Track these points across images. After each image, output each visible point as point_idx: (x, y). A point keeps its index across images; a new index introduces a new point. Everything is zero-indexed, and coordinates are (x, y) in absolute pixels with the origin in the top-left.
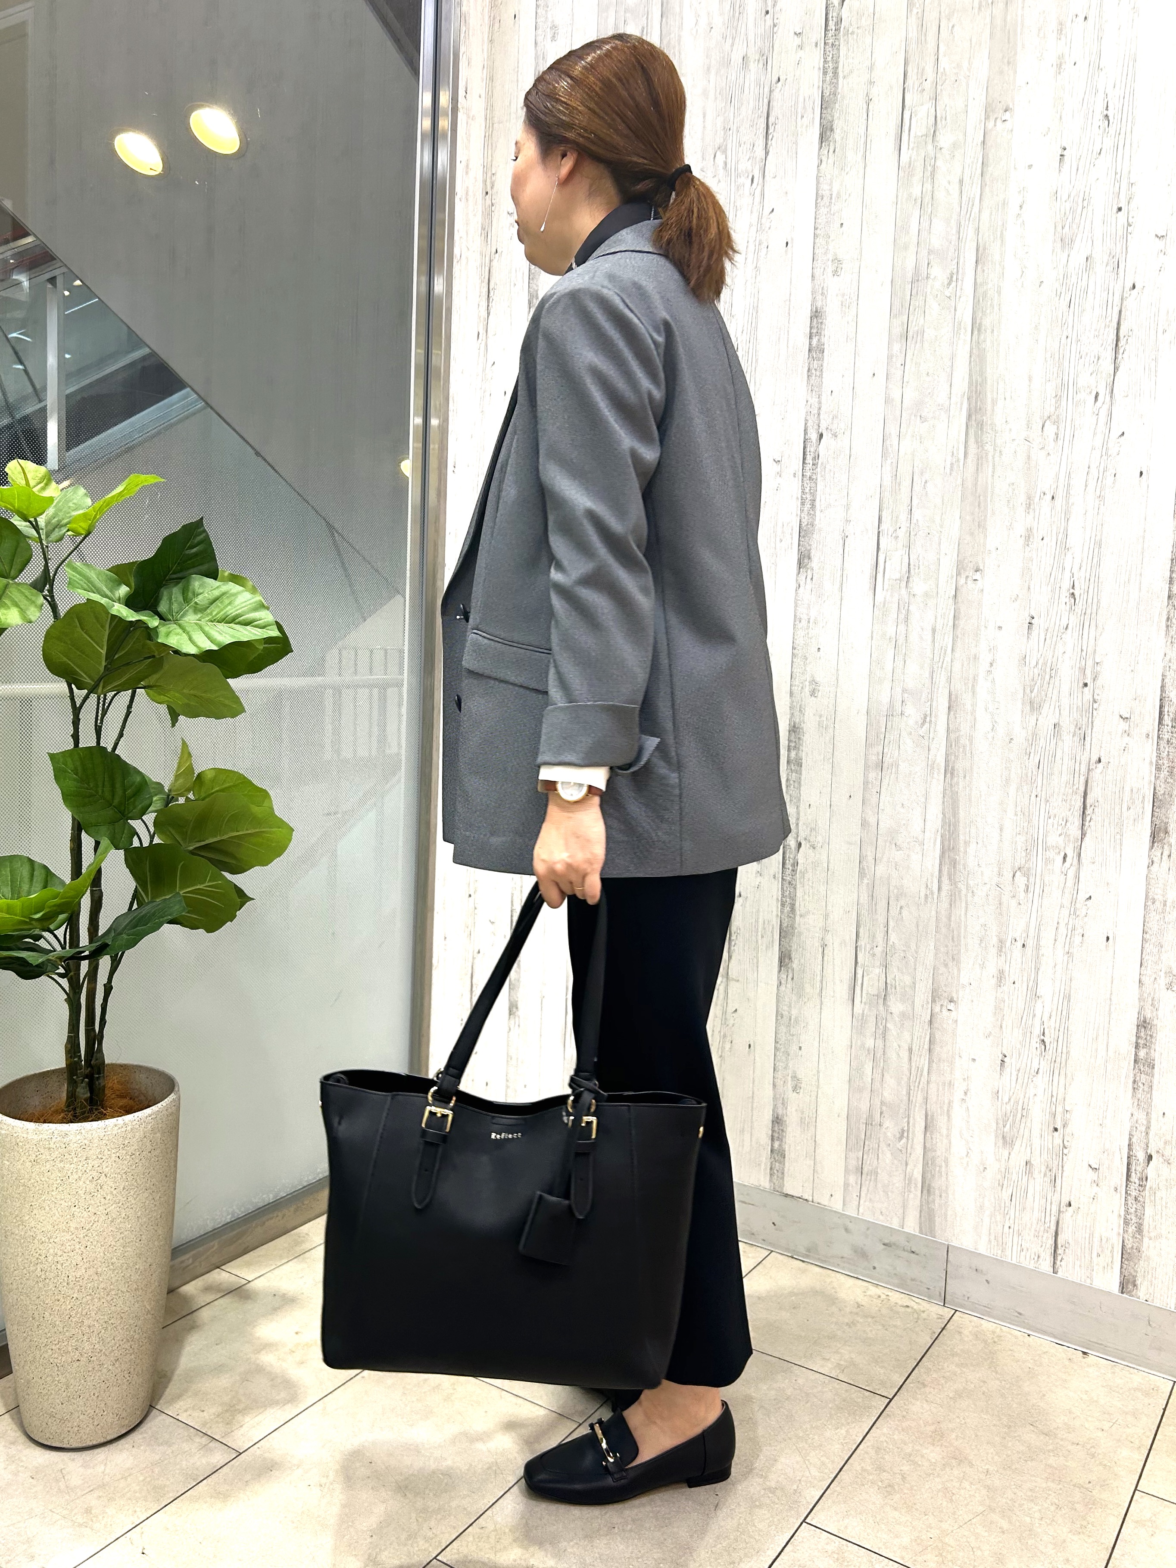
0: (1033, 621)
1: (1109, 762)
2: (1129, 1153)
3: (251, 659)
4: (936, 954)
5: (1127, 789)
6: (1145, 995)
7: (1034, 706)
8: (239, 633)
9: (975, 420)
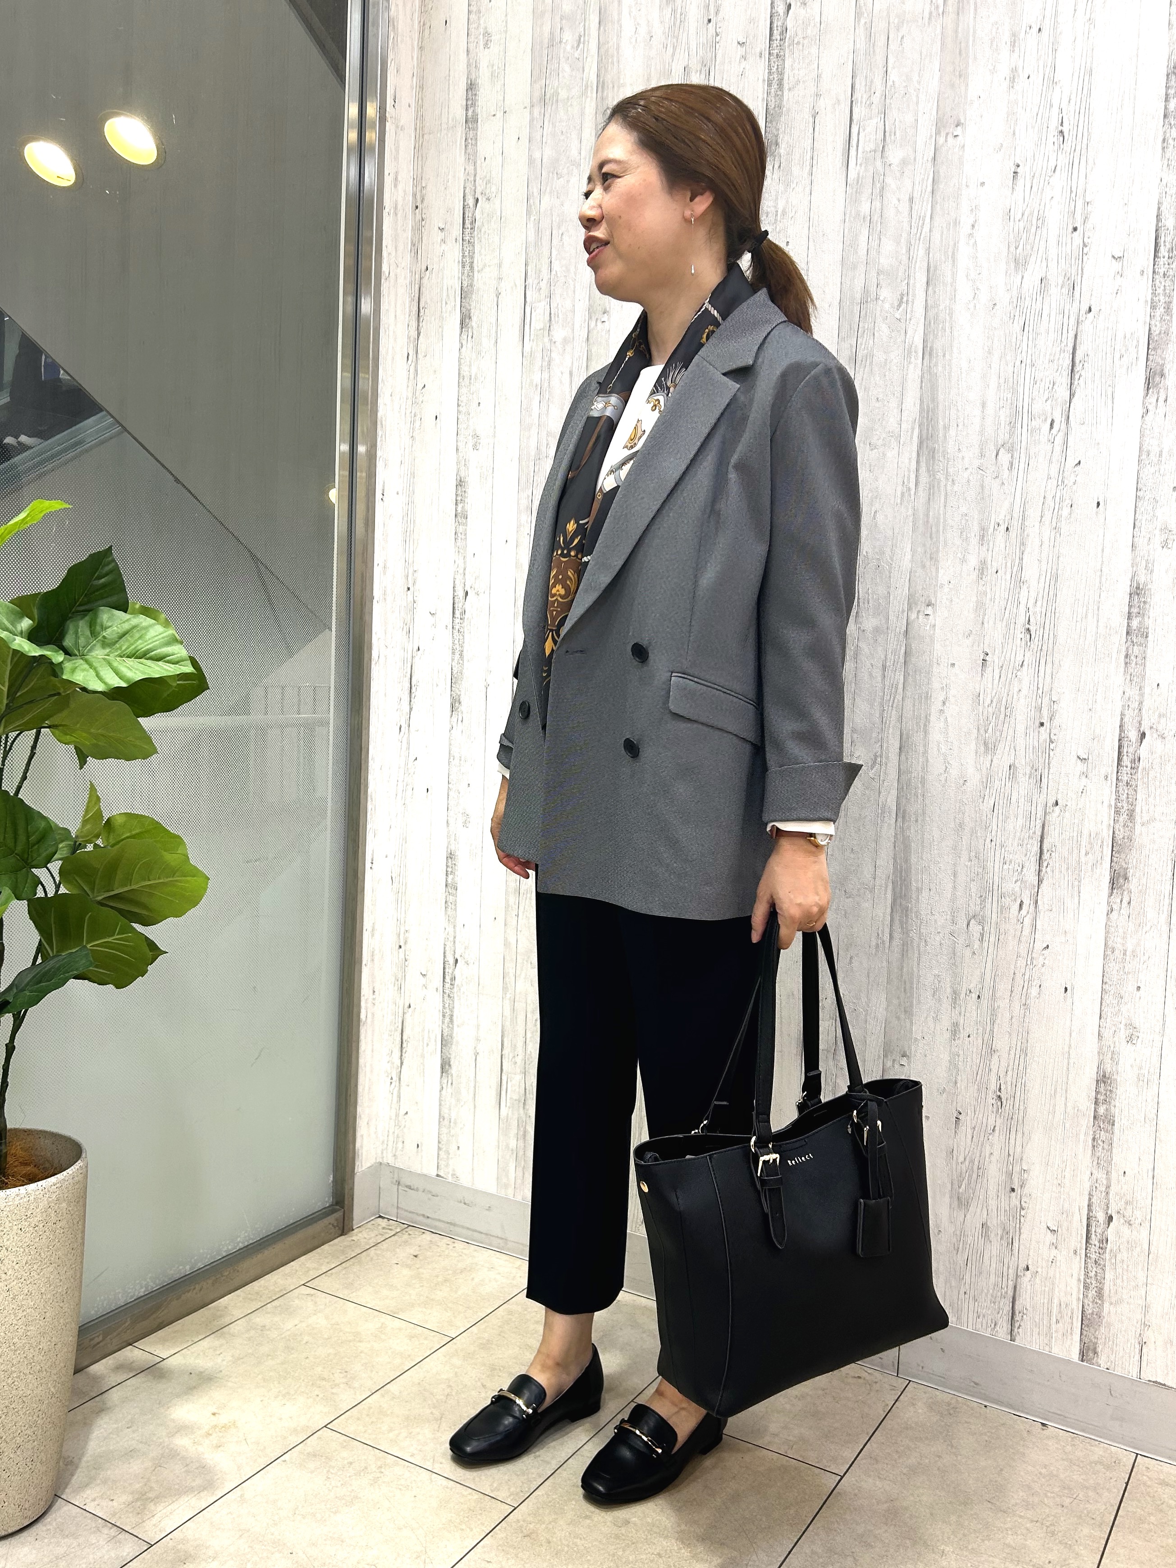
0: (987, 658)
1: (1067, 805)
2: (1088, 1214)
3: (165, 695)
4: (888, 1006)
5: (1086, 833)
6: (1105, 1049)
7: (989, 747)
8: (150, 669)
9: (927, 447)
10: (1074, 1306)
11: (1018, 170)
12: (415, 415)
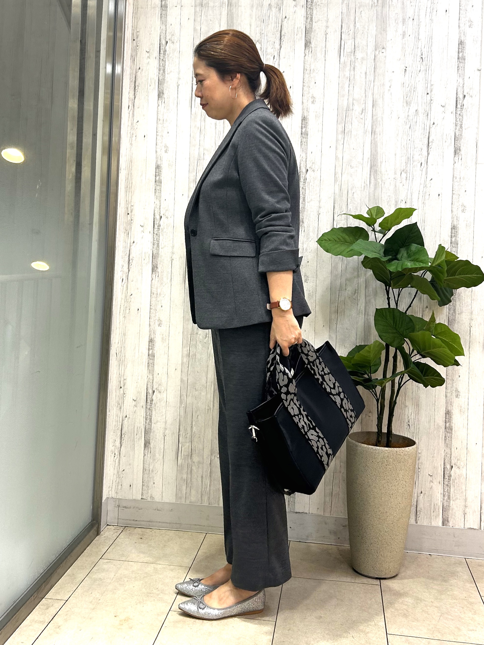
2: (444, 467)
6: (448, 401)
9: (374, 169)
10: (440, 504)
11: (407, 69)
12: (133, 134)
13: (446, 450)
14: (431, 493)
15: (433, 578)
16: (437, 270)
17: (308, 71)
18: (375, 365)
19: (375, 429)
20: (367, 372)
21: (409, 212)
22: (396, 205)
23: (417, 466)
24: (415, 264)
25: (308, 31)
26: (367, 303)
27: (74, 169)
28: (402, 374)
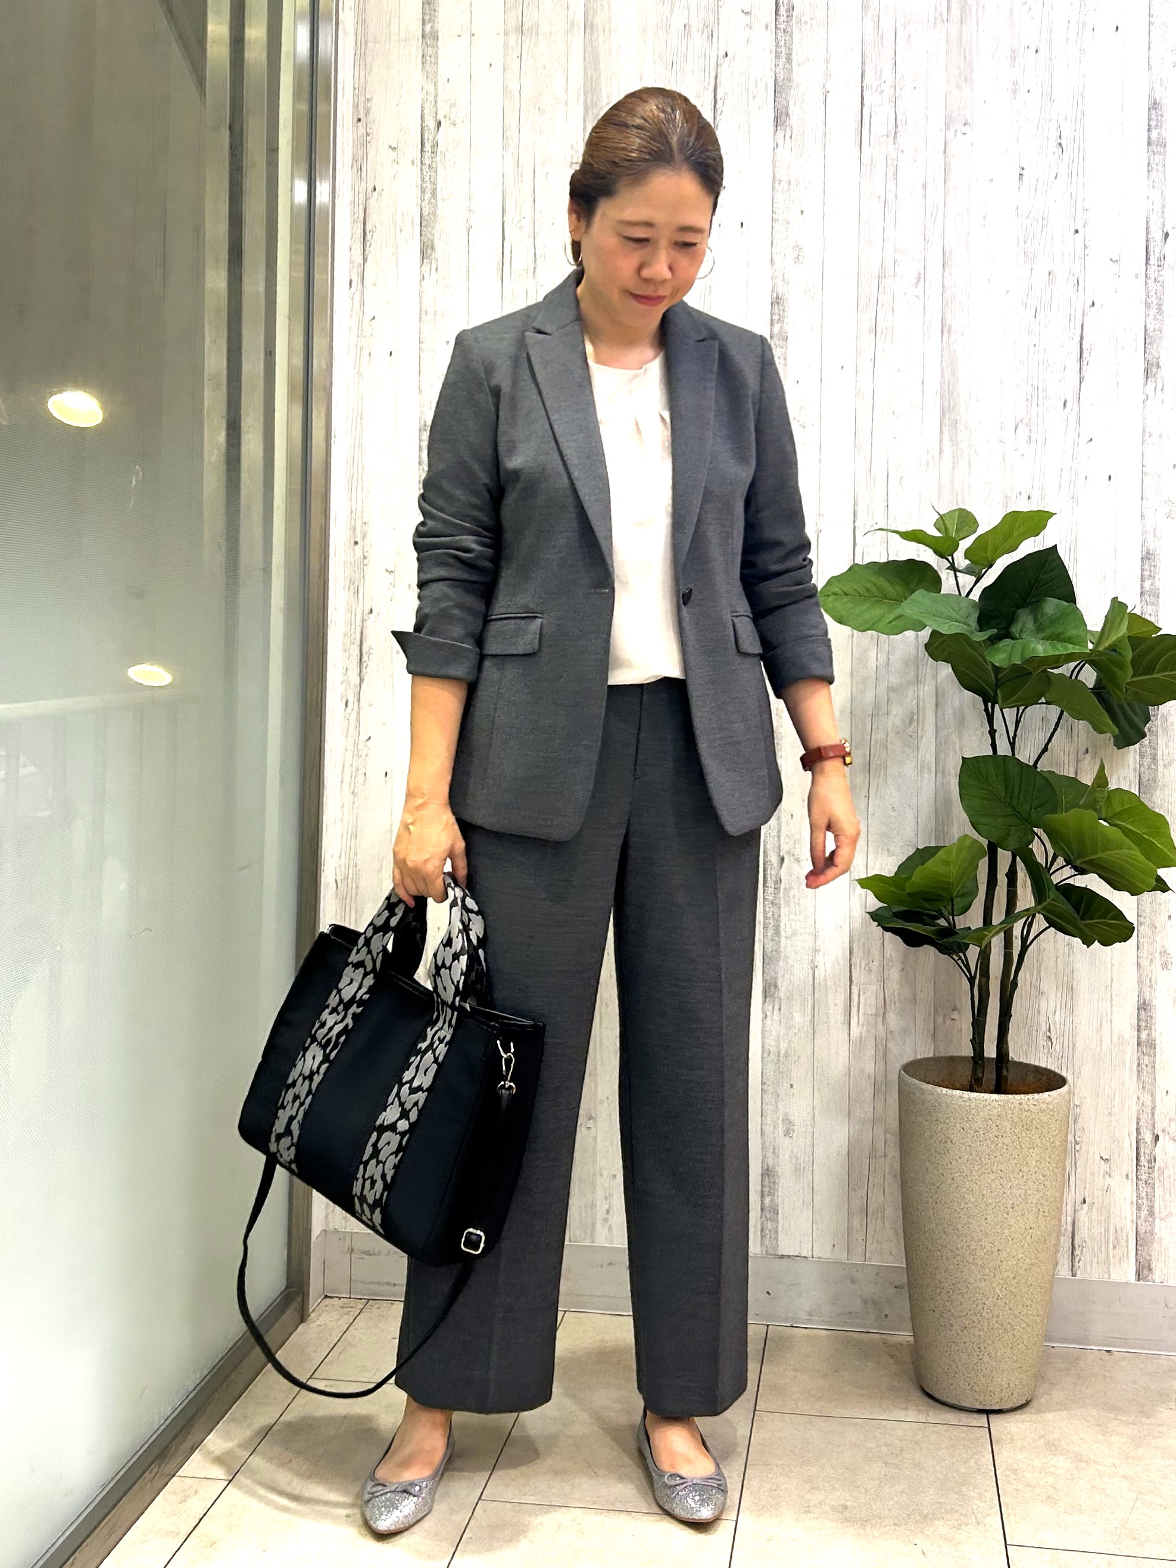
2: (1137, 1137)
6: (1143, 977)
9: (949, 419)
10: (1129, 1229)
11: (1023, 172)
12: (362, 349)
13: (1141, 1096)
14: (1106, 1202)
15: (1116, 1409)
16: (1109, 659)
17: (784, 185)
18: (963, 895)
19: (968, 1051)
20: (946, 913)
21: (1037, 521)
22: (1006, 504)
23: (1070, 1138)
24: (1054, 647)
25: (780, 88)
26: (941, 746)
27: (222, 437)
28: (1030, 914)
